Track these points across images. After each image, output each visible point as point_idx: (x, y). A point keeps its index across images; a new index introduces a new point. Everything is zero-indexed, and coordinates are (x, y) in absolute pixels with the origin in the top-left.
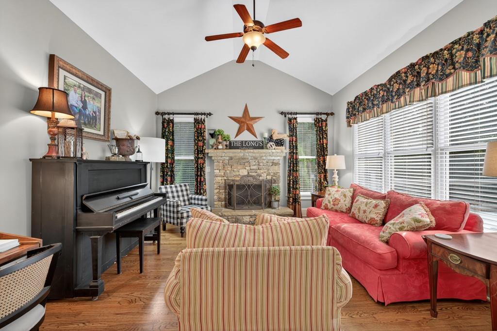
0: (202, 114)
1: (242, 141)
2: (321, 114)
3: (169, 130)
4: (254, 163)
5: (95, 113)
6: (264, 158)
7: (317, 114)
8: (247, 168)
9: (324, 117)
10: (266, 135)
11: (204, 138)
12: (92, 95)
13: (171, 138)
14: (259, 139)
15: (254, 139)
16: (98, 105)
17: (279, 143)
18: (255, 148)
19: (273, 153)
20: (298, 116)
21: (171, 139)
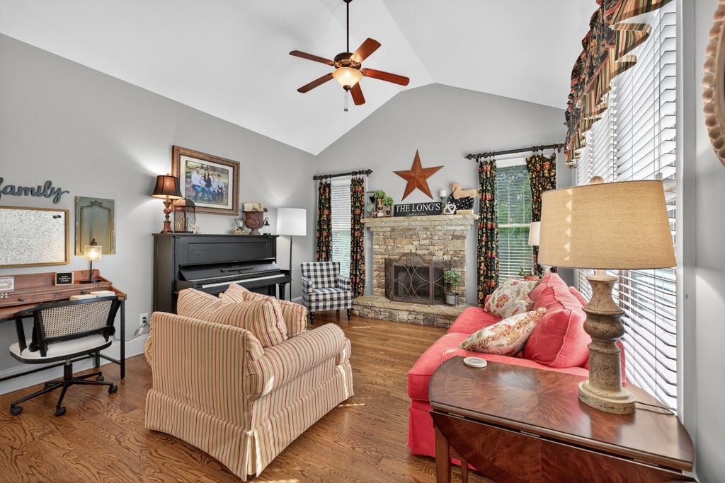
0: (360, 173)
1: (411, 205)
2: (542, 148)
3: (325, 196)
4: (425, 236)
5: (221, 189)
6: (439, 228)
7: (535, 149)
8: (414, 243)
9: (547, 154)
10: (444, 194)
11: (363, 203)
12: (216, 173)
13: (327, 206)
14: (436, 199)
15: (428, 200)
16: (226, 181)
17: (466, 203)
18: (429, 213)
19: (451, 220)
20: (496, 157)
21: (327, 208)
